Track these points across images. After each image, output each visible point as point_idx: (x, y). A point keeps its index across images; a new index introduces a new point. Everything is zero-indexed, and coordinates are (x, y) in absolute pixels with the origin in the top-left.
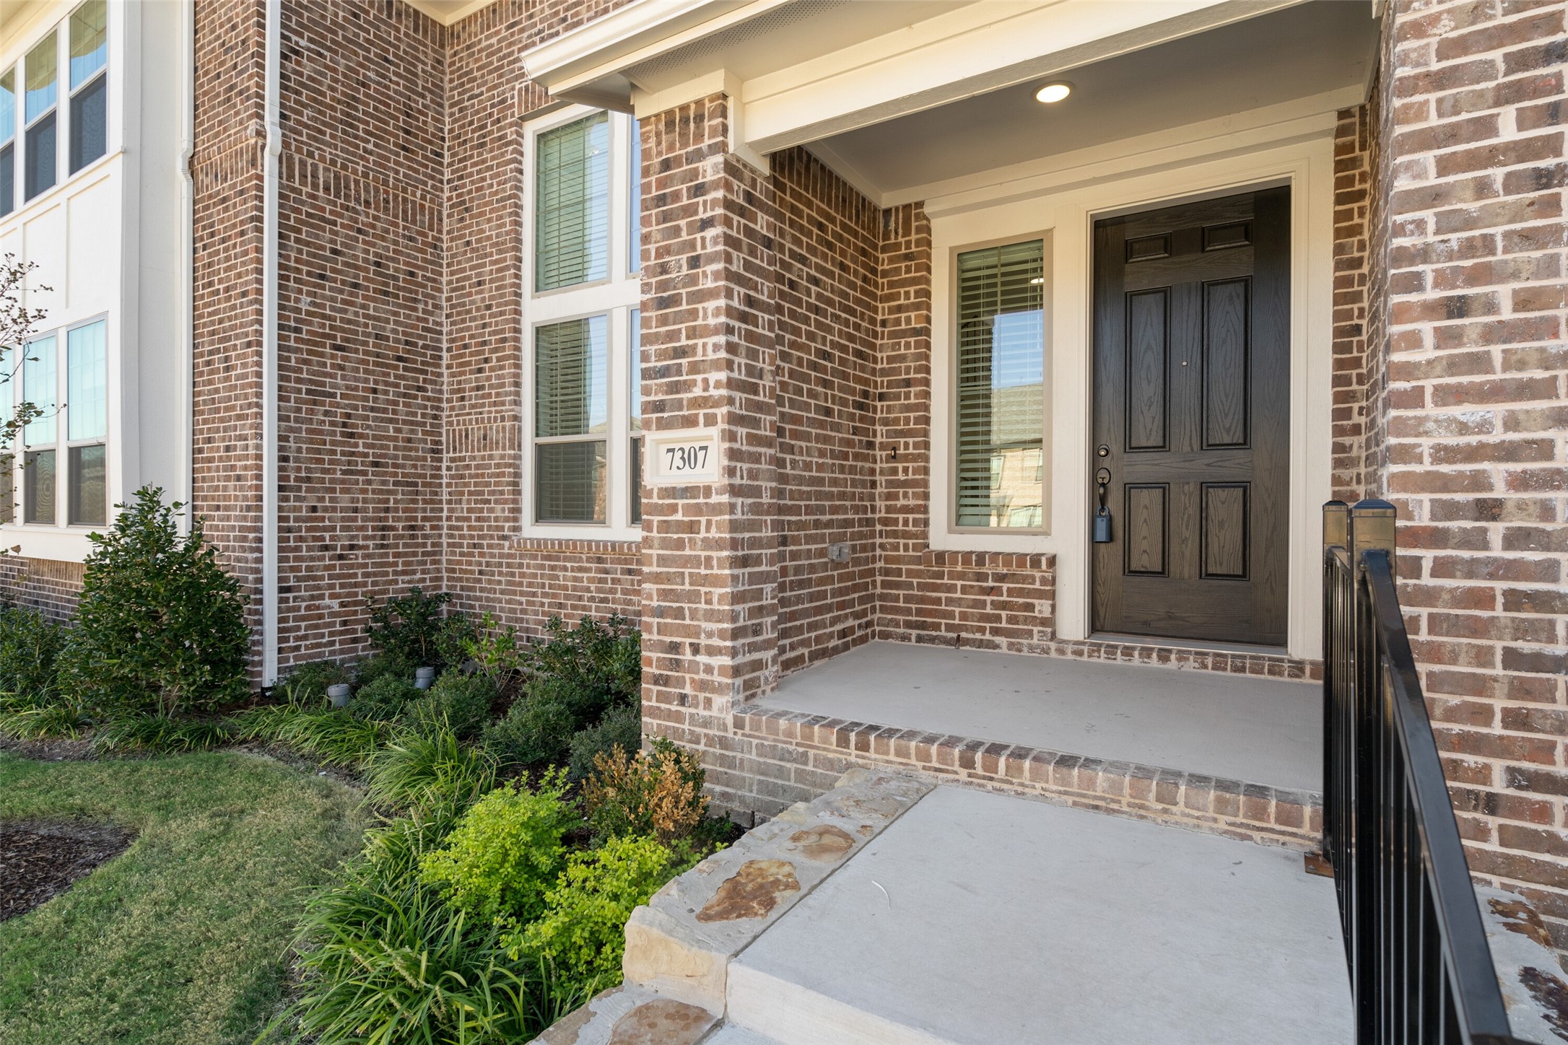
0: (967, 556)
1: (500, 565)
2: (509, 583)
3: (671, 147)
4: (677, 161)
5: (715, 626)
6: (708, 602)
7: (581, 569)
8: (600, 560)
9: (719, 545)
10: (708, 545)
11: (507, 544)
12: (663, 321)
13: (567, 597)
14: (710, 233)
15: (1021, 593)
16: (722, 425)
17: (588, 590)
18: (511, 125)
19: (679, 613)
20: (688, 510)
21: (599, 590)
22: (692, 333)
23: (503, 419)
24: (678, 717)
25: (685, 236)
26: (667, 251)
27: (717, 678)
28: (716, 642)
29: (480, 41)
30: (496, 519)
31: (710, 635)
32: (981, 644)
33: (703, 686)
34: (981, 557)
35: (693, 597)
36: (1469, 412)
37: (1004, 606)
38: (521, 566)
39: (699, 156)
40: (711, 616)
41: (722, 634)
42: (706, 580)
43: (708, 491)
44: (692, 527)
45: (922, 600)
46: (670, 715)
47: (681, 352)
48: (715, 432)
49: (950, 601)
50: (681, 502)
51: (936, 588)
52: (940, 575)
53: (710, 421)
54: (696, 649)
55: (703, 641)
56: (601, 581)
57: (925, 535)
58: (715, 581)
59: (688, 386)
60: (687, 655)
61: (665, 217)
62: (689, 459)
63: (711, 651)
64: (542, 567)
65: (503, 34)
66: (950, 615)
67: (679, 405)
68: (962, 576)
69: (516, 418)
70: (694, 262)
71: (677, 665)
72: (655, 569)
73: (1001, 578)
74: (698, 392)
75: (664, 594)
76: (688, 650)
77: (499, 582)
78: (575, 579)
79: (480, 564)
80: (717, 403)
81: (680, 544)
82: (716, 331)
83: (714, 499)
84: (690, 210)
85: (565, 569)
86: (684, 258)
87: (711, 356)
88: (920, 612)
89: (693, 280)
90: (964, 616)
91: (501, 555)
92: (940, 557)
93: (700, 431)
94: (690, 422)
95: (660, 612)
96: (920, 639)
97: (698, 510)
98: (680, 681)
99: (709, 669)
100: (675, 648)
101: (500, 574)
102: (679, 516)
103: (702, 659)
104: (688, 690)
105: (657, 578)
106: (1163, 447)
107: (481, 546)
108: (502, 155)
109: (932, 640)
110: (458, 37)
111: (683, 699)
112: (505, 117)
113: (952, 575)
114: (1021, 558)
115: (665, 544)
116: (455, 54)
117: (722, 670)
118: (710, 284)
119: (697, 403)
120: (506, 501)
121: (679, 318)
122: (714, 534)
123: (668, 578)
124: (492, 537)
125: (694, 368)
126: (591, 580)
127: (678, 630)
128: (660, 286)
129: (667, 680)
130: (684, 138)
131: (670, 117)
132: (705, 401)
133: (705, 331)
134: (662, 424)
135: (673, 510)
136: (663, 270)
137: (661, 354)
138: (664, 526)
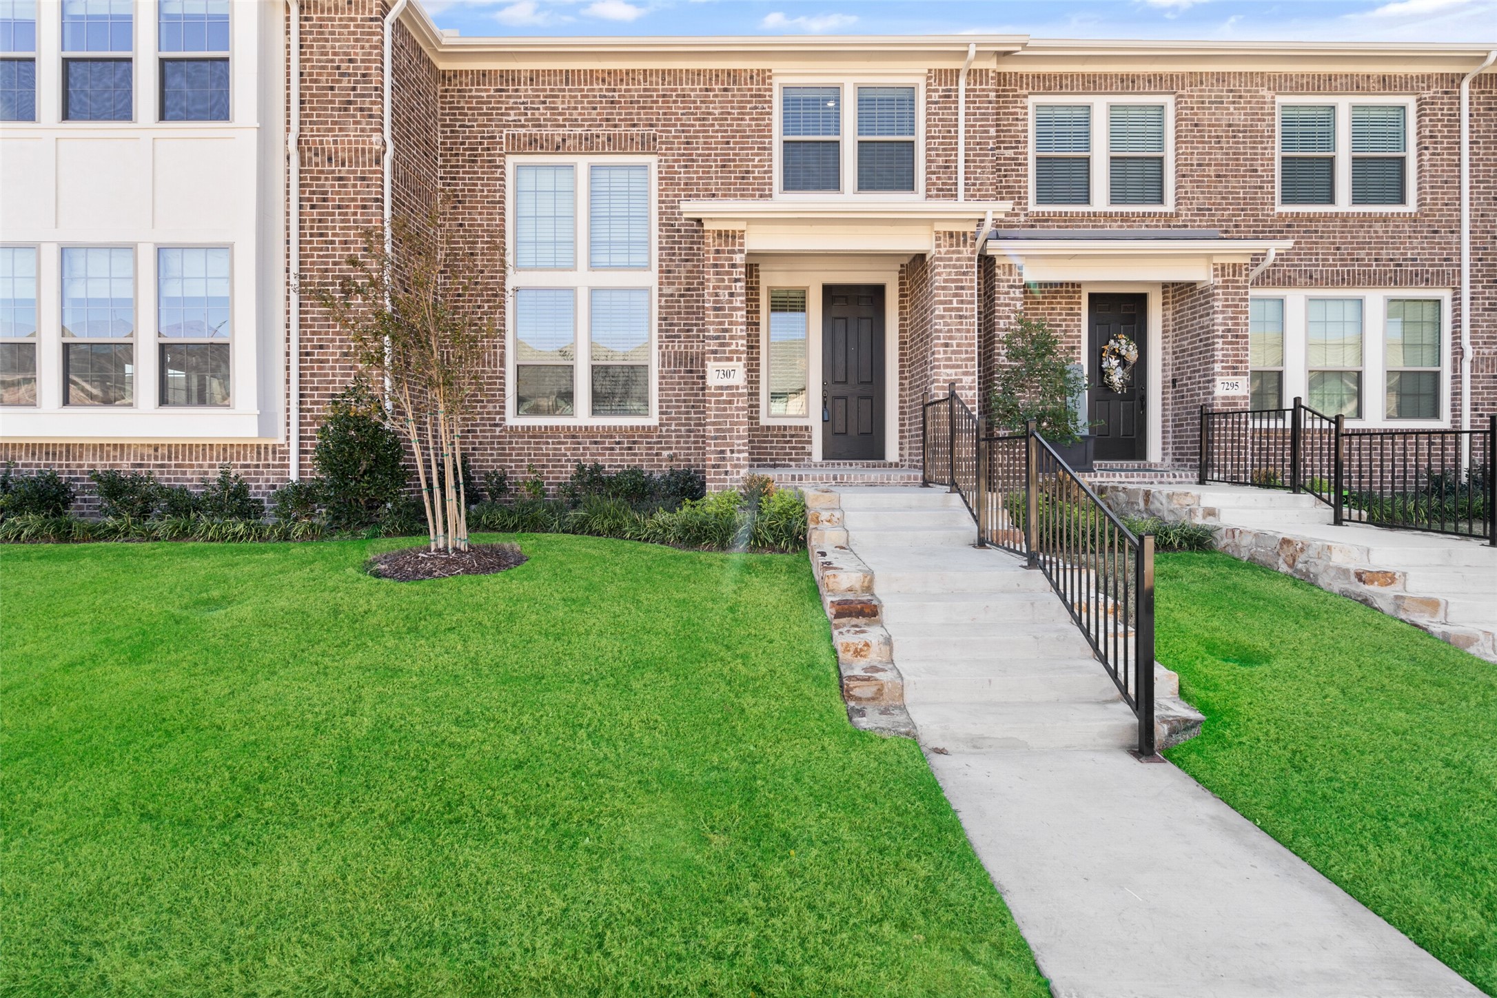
0: (779, 427)
1: (493, 443)
2: (499, 455)
3: (720, 245)
4: (723, 252)
5: (741, 442)
6: (739, 432)
7: (559, 443)
8: (573, 437)
9: (743, 409)
10: (738, 409)
11: (496, 429)
12: (717, 316)
13: (548, 461)
14: (739, 284)
15: (800, 442)
16: (744, 362)
17: (565, 455)
18: (500, 155)
19: (724, 438)
20: (728, 395)
21: (573, 455)
22: (731, 323)
23: (495, 347)
24: (725, 480)
25: (726, 283)
26: (719, 287)
27: (742, 462)
28: (742, 448)
29: (471, 91)
30: (488, 413)
31: (739, 445)
32: (784, 466)
33: (736, 466)
34: (785, 428)
35: (731, 430)
36: (949, 371)
37: (794, 448)
38: (511, 443)
39: (733, 252)
40: (739, 438)
41: (744, 445)
42: (736, 423)
43: (737, 388)
44: (730, 402)
45: (760, 448)
46: (720, 480)
47: (726, 330)
48: (741, 364)
49: (771, 448)
50: (725, 392)
51: (765, 442)
52: (767, 436)
53: (739, 359)
54: (732, 451)
55: (736, 448)
56: (574, 449)
57: (758, 418)
58: (741, 423)
59: (729, 345)
60: (728, 454)
61: (717, 273)
62: (727, 374)
63: (739, 452)
64: (529, 443)
65: (492, 93)
66: (771, 454)
67: (724, 352)
68: (776, 436)
69: (503, 347)
70: (731, 295)
71: (723, 459)
72: (714, 420)
73: (792, 436)
74: (733, 347)
75: (717, 430)
76: (728, 452)
77: (492, 455)
78: (555, 449)
79: (474, 443)
80: (742, 353)
81: (725, 409)
82: (742, 324)
83: (741, 391)
84: (730, 273)
85: (548, 443)
86: (726, 292)
87: (739, 334)
88: (758, 454)
89: (731, 302)
90: (777, 454)
91: (492, 437)
92: (768, 427)
93: (734, 363)
94: (730, 359)
95: (716, 438)
96: (758, 466)
97: (733, 395)
98: (725, 466)
99: (738, 459)
100: (723, 452)
101: (492, 449)
102: (725, 398)
103: (735, 455)
104: (729, 469)
105: (714, 424)
106: (846, 382)
107: (475, 431)
108: (493, 173)
109: (764, 466)
110: (450, 80)
111: (726, 473)
112: (495, 149)
113: (772, 436)
114: (801, 428)
115: (718, 409)
116: (446, 91)
117: (744, 459)
118: (738, 305)
119: (731, 352)
120: (497, 401)
121: (725, 316)
122: (740, 404)
123: (719, 423)
124: (484, 425)
125: (732, 338)
126: (566, 449)
127: (724, 445)
128: (715, 302)
129: (718, 466)
130: (727, 244)
131: (720, 233)
132: (737, 352)
133: (737, 323)
134: (716, 359)
135: (722, 395)
136: (717, 295)
137: (715, 330)
138: (718, 402)
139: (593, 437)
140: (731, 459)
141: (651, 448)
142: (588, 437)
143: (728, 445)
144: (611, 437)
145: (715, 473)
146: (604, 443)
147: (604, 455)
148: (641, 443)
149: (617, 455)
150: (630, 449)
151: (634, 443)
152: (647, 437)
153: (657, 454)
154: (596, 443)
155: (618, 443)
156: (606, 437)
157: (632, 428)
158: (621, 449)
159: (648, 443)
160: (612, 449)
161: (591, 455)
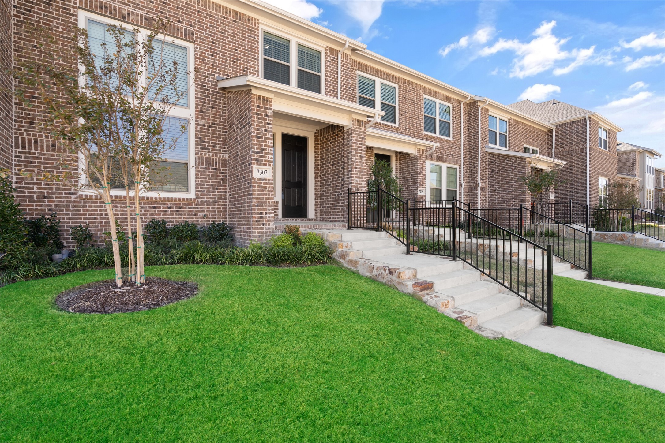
3: (260, 103)
4: (262, 107)
5: (270, 208)
6: (269, 203)
9: (272, 191)
10: (268, 191)
11: (73, 197)
12: (258, 141)
14: (269, 126)
16: (272, 167)
18: (74, 7)
19: (262, 206)
20: (264, 183)
22: (266, 146)
24: (262, 229)
25: (263, 124)
26: (259, 126)
27: (271, 219)
28: (271, 211)
31: (269, 210)
33: (268, 221)
35: (265, 202)
39: (266, 108)
40: (270, 206)
41: (272, 210)
42: (268, 199)
43: (269, 180)
44: (265, 187)
46: (260, 229)
47: (263, 149)
48: (270, 168)
50: (262, 182)
53: (270, 165)
54: (266, 213)
55: (268, 211)
58: (270, 199)
59: (265, 157)
60: (264, 215)
61: (259, 118)
62: (263, 172)
63: (270, 213)
67: (262, 161)
70: (266, 131)
71: (262, 217)
72: (256, 196)
74: (267, 159)
75: (258, 202)
76: (264, 214)
80: (271, 162)
81: (262, 191)
82: (271, 147)
83: (270, 182)
84: (265, 120)
86: (263, 129)
87: (270, 152)
89: (266, 135)
93: (267, 167)
94: (265, 165)
95: (258, 206)
97: (267, 184)
99: (269, 217)
100: (261, 213)
102: (262, 185)
103: (268, 215)
104: (264, 222)
105: (257, 198)
107: (51, 198)
111: (263, 225)
112: (69, 1)
115: (259, 191)
118: (269, 137)
119: (266, 161)
120: (72, 177)
121: (263, 142)
122: (270, 189)
123: (260, 198)
125: (266, 153)
127: (262, 210)
128: (257, 133)
129: (259, 221)
130: (263, 103)
131: (260, 97)
132: (268, 161)
133: (268, 146)
134: (258, 164)
135: (261, 183)
136: (258, 130)
137: (258, 149)
138: (259, 187)
139: (151, 204)
140: (266, 217)
141: (191, 211)
142: (148, 204)
143: (264, 210)
144: (165, 204)
145: (257, 225)
146: (160, 207)
147: (160, 215)
148: (185, 208)
149: (169, 215)
150: (178, 211)
151: (181, 208)
152: (189, 204)
153: (195, 215)
154: (154, 207)
155: (170, 208)
156: (161, 204)
157: (179, 199)
158: (171, 211)
159: (189, 208)
160: (166, 211)
161: (150, 214)
